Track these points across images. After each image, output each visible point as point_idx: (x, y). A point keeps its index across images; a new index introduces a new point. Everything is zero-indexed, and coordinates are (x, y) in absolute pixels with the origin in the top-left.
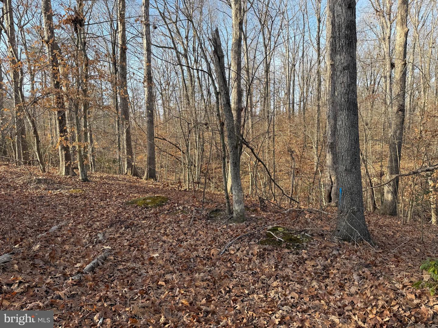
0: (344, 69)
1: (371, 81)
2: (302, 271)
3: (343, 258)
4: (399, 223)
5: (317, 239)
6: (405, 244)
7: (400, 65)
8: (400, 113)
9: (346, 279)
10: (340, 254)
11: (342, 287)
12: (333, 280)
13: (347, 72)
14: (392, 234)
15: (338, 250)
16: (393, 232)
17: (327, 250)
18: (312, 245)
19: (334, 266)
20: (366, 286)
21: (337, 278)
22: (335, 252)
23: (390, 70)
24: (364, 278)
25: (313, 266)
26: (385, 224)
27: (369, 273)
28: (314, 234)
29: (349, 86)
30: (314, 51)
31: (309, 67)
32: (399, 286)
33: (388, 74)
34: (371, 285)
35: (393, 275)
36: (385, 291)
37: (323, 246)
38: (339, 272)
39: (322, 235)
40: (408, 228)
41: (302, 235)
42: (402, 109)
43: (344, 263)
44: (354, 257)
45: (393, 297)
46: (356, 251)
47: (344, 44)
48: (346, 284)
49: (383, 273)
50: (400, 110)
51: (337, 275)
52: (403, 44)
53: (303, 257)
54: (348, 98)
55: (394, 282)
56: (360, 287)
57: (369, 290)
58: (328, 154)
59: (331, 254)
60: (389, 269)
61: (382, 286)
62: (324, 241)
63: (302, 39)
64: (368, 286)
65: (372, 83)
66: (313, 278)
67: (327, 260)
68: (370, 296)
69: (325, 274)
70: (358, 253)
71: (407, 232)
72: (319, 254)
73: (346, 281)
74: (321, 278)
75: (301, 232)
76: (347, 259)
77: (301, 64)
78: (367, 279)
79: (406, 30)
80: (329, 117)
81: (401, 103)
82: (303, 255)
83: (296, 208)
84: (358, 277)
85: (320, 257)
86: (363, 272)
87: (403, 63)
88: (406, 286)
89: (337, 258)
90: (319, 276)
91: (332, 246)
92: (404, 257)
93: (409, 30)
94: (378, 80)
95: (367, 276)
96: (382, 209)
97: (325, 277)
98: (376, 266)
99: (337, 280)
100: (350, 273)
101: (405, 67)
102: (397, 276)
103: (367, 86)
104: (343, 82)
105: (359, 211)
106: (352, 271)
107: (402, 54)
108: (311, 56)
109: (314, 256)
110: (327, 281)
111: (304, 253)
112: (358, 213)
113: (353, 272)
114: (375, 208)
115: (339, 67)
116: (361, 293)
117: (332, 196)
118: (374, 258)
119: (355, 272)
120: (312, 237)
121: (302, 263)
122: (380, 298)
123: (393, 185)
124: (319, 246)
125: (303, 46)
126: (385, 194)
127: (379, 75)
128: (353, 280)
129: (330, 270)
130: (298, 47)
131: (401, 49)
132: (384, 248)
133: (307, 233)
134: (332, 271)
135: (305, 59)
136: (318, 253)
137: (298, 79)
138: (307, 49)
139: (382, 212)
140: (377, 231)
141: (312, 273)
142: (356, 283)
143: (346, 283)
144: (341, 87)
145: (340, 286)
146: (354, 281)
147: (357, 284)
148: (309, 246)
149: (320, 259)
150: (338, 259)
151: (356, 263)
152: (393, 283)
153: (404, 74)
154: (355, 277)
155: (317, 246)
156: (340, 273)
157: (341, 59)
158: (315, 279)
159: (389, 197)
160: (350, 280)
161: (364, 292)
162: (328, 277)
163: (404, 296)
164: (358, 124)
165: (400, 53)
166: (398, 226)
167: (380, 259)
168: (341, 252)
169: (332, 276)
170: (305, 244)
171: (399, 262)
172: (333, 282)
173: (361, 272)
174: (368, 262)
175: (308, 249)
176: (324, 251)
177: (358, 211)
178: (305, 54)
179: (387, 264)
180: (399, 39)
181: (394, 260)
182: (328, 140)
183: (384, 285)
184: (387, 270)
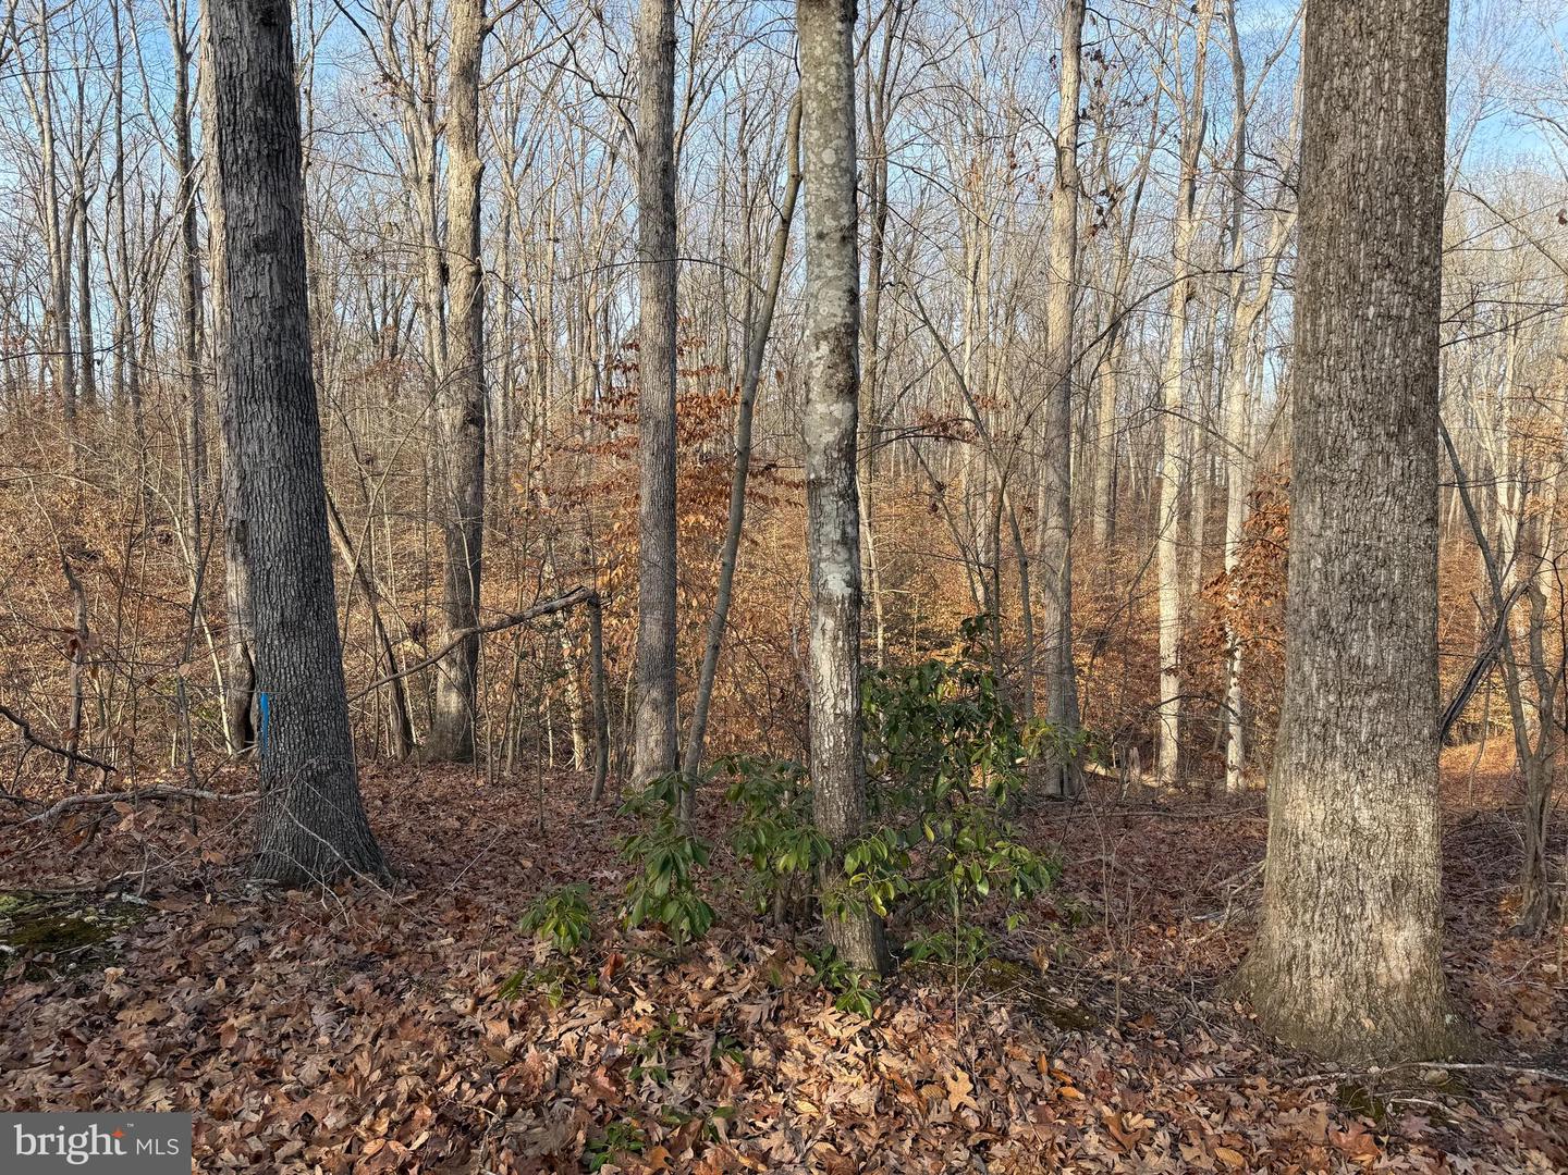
0: (256, 245)
1: (386, 314)
2: (102, 1059)
3: (275, 960)
4: (480, 783)
5: (175, 907)
6: (494, 850)
7: (463, 275)
8: (472, 429)
9: (285, 1037)
10: (265, 946)
11: (268, 1073)
12: (235, 1058)
13: (268, 259)
14: (457, 824)
15: (258, 932)
16: (459, 819)
17: (213, 942)
18: (151, 935)
19: (240, 1001)
20: (357, 1040)
21: (251, 1044)
22: (245, 944)
23: (438, 285)
24: (351, 1011)
25: (153, 1023)
26: (436, 794)
27: (366, 988)
28: (163, 891)
29: (280, 312)
30: (168, 164)
31: (149, 224)
32: (462, 1004)
33: (433, 299)
34: (374, 1030)
35: (446, 971)
36: (422, 1038)
37: (197, 928)
38: (258, 1018)
39: (197, 885)
40: (506, 795)
41: (108, 906)
42: (475, 417)
43: (279, 975)
44: (317, 944)
45: (443, 1050)
46: (326, 920)
47: (253, 154)
48: (285, 1058)
49: (417, 976)
50: (471, 422)
51: (250, 1033)
52: (469, 208)
53: (106, 999)
54: (277, 358)
55: (448, 995)
56: (336, 1050)
57: (365, 1054)
58: (230, 565)
59: (228, 956)
60: (434, 954)
61: (409, 1024)
62: (203, 909)
63: (114, 103)
64: (365, 1036)
65: (390, 321)
66: (151, 1073)
67: (211, 979)
68: (371, 1072)
69: (202, 1043)
70: (332, 925)
71: (502, 808)
72: (179, 966)
73: (284, 1046)
74: (186, 1063)
75: (100, 893)
76: (291, 957)
77: (115, 202)
78: (360, 1013)
79: (476, 163)
80: (227, 422)
81: (473, 398)
82: (106, 990)
83: (99, 792)
84: (331, 1015)
85: (185, 979)
86: (349, 991)
87: (472, 269)
88: (486, 997)
89: (252, 963)
90: (176, 1060)
91: (234, 920)
92: (485, 899)
93: (483, 168)
94: (406, 315)
95: (362, 1004)
96: (432, 745)
97: (204, 1053)
98: (392, 957)
99: (252, 1050)
100: (300, 1009)
101: (477, 282)
102: (459, 970)
103: (374, 328)
104: (255, 295)
105: (336, 767)
106: (311, 997)
107: (468, 236)
108: (157, 178)
109: (159, 982)
110: (210, 1068)
111: (111, 982)
112: (333, 778)
113: (313, 1001)
114: (408, 744)
115: (238, 235)
116: (338, 1071)
117: (253, 720)
118: (386, 930)
119: (319, 999)
120: (154, 904)
121: (100, 1026)
122: (403, 1068)
123: (462, 662)
124: (179, 935)
125: (119, 134)
126: (440, 694)
127: (408, 298)
128: (311, 1032)
129: (226, 1019)
130: (99, 133)
131: (464, 222)
132: (424, 880)
133: (130, 891)
134: (231, 1021)
135: (131, 189)
136: (172, 963)
137: (104, 263)
138: (140, 151)
139: (431, 754)
140: (408, 824)
141: (148, 1056)
142: (324, 1039)
143: (284, 1051)
144: (252, 315)
145: (261, 1074)
146: (316, 1035)
147: (327, 1041)
148: (139, 942)
149: (184, 985)
150: (258, 967)
151: (322, 963)
152: (444, 1001)
153: (477, 304)
154: (321, 1017)
155: (171, 935)
156: (263, 1019)
157: (246, 210)
158: (161, 1076)
159: (451, 702)
160: (299, 1035)
161: (351, 1066)
162: (216, 1051)
163: (476, 1034)
164: (318, 454)
165: (463, 237)
166: (476, 796)
167: (405, 927)
168: (268, 937)
169: (233, 1041)
170: (118, 941)
171: (467, 920)
172: (235, 1064)
173: (339, 993)
174: (367, 949)
175: (133, 956)
176: (202, 950)
177: (333, 771)
178: (129, 166)
179: (430, 939)
180: (456, 190)
181: (453, 918)
182: (231, 511)
183: (418, 1017)
184: (428, 959)
